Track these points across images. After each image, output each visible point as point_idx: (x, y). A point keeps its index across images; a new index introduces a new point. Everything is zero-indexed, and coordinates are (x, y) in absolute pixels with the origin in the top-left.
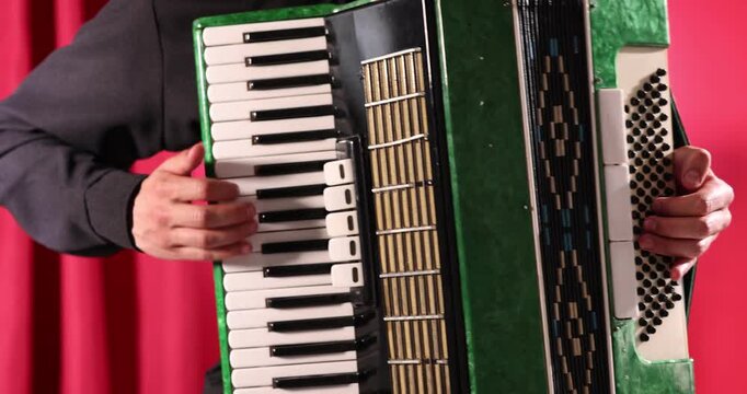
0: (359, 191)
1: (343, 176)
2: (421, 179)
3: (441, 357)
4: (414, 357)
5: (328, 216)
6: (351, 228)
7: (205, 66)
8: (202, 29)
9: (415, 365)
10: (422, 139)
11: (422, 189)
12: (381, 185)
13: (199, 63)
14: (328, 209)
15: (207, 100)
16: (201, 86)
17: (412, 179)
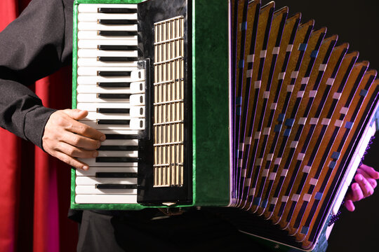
0: (147, 84)
1: (140, 77)
2: (178, 78)
6: (141, 101)
7: (78, 22)
8: (78, 4)
10: (180, 58)
11: (178, 83)
12: (158, 81)
13: (75, 20)
15: (77, 38)
16: (75, 31)
17: (174, 78)
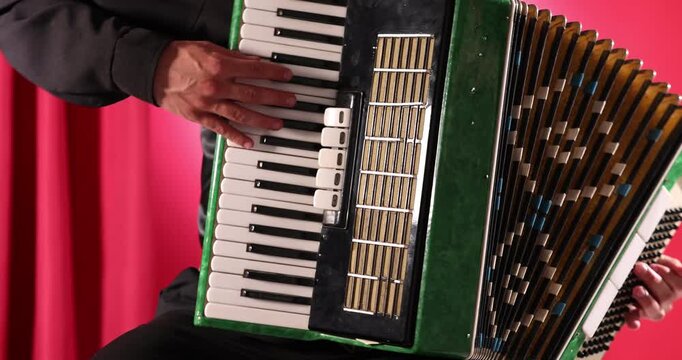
3: (399, 278)
4: (373, 274)
5: (321, 150)
9: (372, 281)
14: (323, 145)
